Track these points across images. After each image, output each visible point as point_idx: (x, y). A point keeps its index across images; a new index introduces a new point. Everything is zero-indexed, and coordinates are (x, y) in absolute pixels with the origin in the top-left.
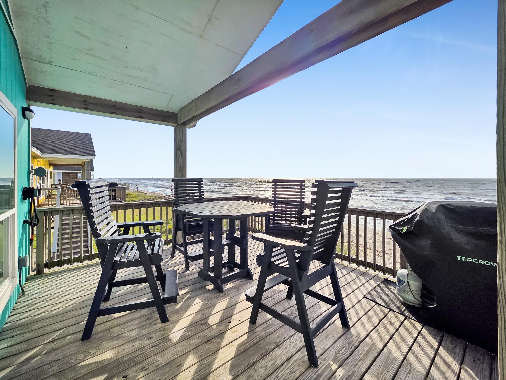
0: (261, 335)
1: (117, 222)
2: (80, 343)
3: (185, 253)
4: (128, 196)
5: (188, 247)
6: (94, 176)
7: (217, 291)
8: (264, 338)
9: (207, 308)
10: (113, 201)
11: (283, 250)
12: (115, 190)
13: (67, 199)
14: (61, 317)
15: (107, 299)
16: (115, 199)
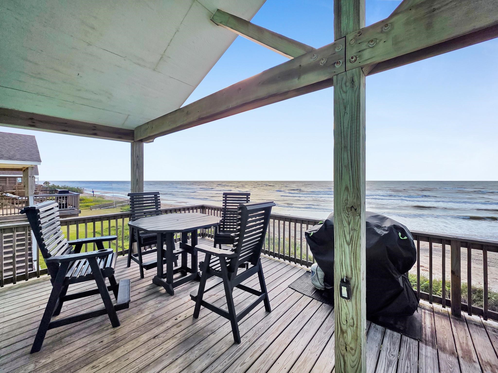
0: (201, 326)
1: (68, 240)
2: (28, 356)
3: (140, 262)
4: (82, 201)
5: (144, 257)
6: (38, 179)
7: (168, 294)
8: (203, 328)
9: (157, 310)
10: (63, 209)
11: (218, 258)
12: (66, 197)
13: (4, 207)
14: (6, 336)
15: (58, 313)
16: (66, 207)
